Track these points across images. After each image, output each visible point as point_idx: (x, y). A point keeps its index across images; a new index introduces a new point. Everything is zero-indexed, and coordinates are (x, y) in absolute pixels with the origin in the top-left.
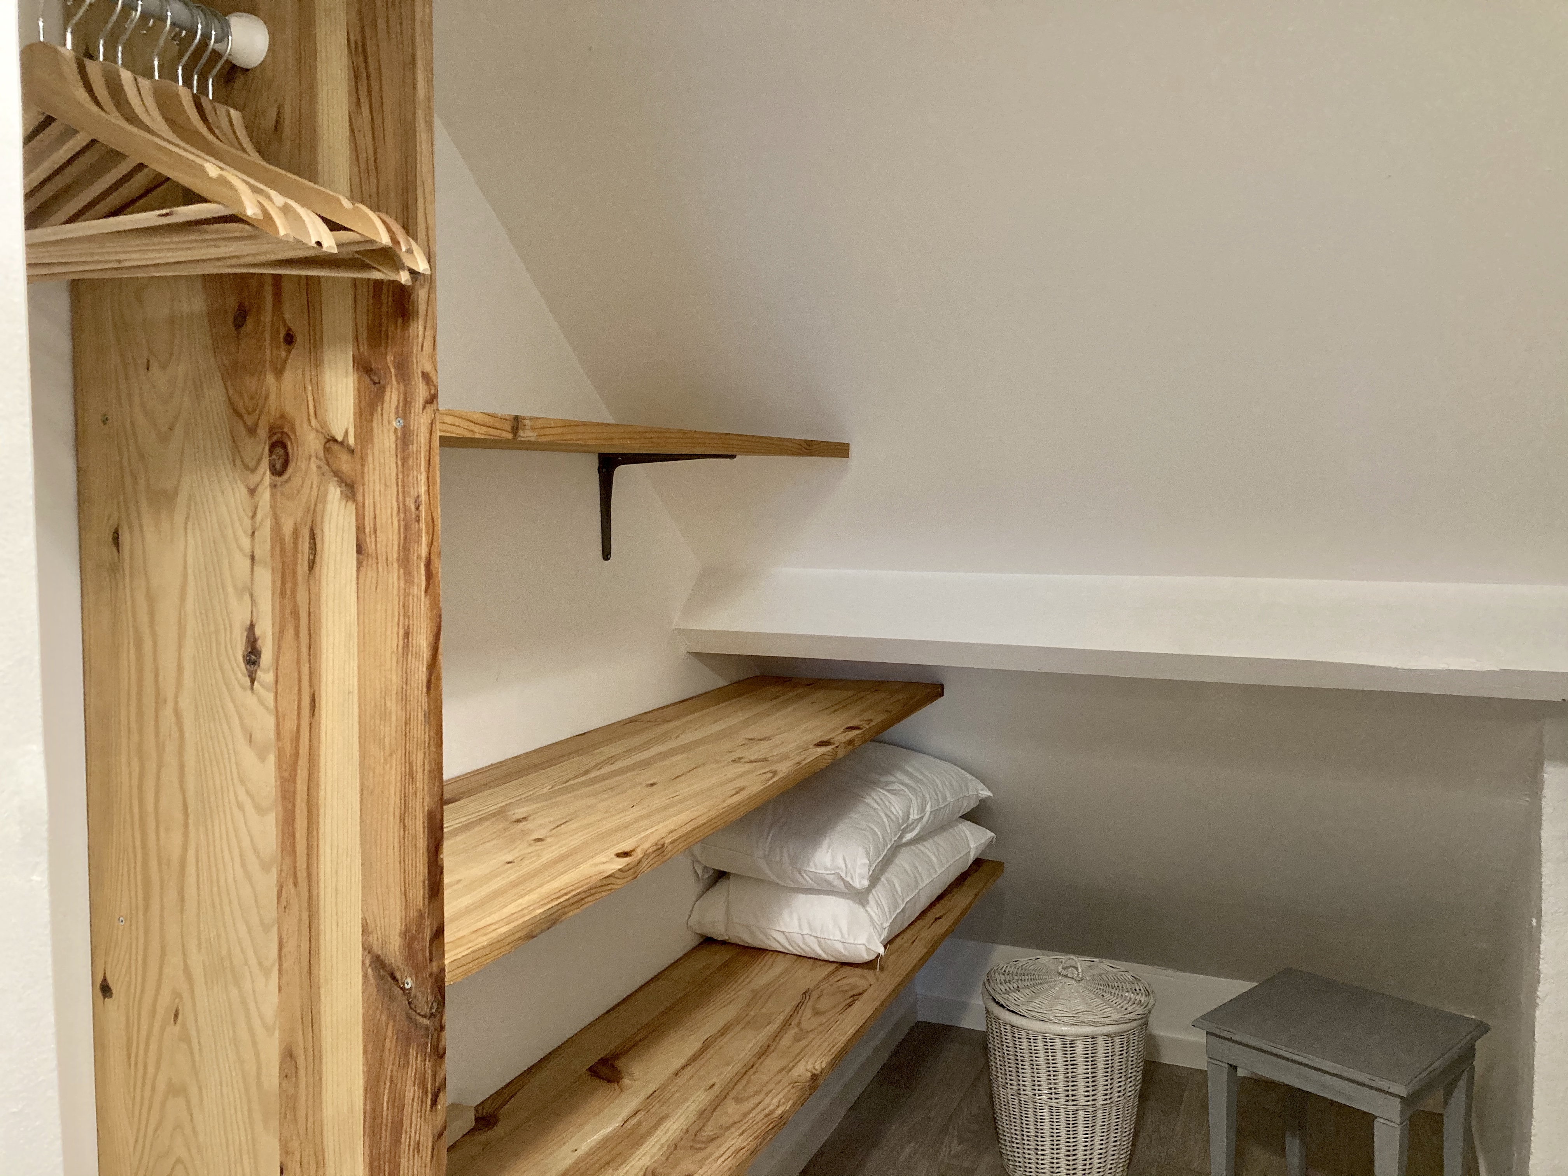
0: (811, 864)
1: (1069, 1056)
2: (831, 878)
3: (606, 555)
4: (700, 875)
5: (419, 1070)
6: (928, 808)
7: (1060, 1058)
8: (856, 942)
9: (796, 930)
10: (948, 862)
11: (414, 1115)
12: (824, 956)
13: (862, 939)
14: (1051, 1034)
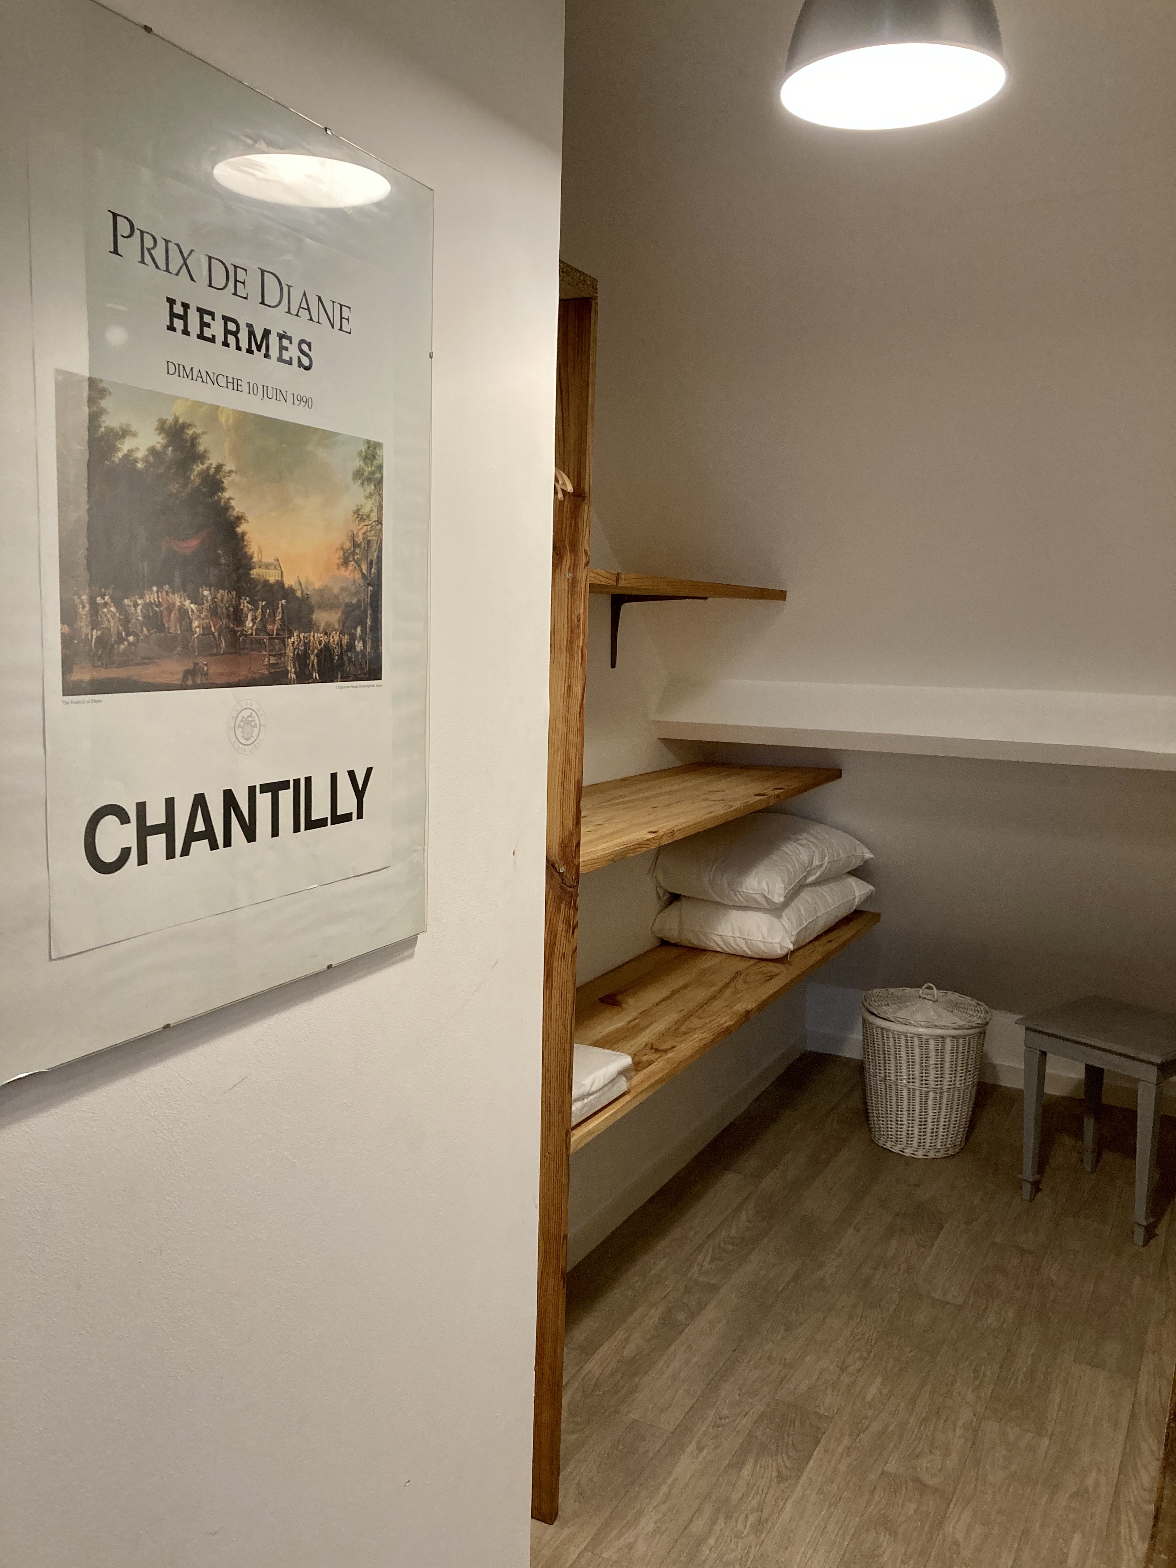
0: (744, 887)
1: (924, 1050)
2: (758, 897)
3: (613, 665)
4: (661, 896)
5: (566, 915)
6: (827, 859)
7: (917, 1051)
8: (773, 942)
9: (731, 934)
10: (838, 902)
11: (563, 938)
12: (749, 953)
13: (777, 940)
14: (912, 1034)
